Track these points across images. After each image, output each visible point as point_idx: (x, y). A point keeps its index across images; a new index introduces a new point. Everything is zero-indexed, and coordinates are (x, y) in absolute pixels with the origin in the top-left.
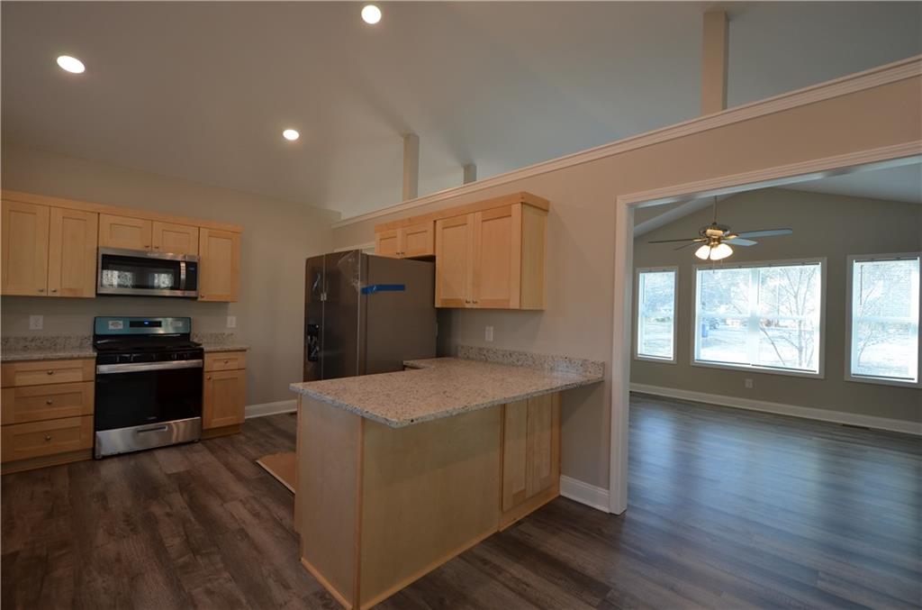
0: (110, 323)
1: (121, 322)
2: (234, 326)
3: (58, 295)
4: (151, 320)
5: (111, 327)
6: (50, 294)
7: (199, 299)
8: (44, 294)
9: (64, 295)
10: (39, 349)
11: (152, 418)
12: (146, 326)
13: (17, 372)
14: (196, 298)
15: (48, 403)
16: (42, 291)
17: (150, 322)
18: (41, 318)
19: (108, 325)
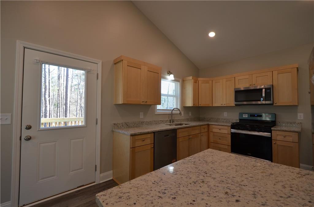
0: (244, 115)
1: (247, 115)
2: (302, 118)
3: (225, 105)
4: (258, 114)
5: (244, 117)
6: (224, 105)
7: (274, 105)
8: (222, 106)
9: (227, 106)
10: (226, 122)
11: (249, 154)
12: (256, 116)
13: (213, 128)
14: (273, 104)
15: (219, 139)
16: (222, 104)
17: (257, 115)
18: (226, 113)
19: (243, 115)
